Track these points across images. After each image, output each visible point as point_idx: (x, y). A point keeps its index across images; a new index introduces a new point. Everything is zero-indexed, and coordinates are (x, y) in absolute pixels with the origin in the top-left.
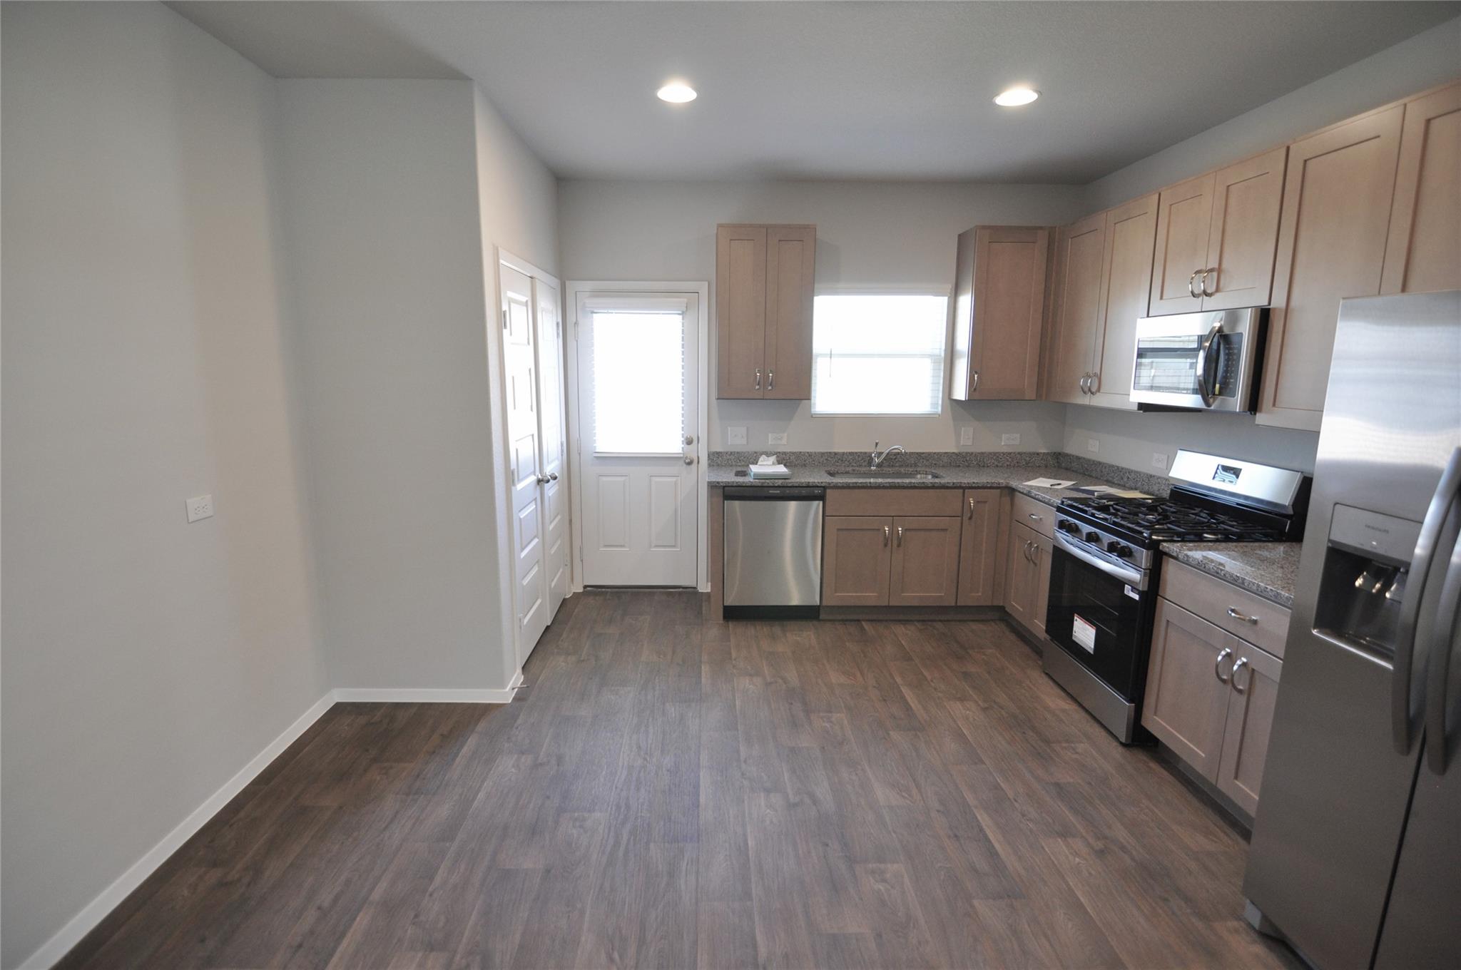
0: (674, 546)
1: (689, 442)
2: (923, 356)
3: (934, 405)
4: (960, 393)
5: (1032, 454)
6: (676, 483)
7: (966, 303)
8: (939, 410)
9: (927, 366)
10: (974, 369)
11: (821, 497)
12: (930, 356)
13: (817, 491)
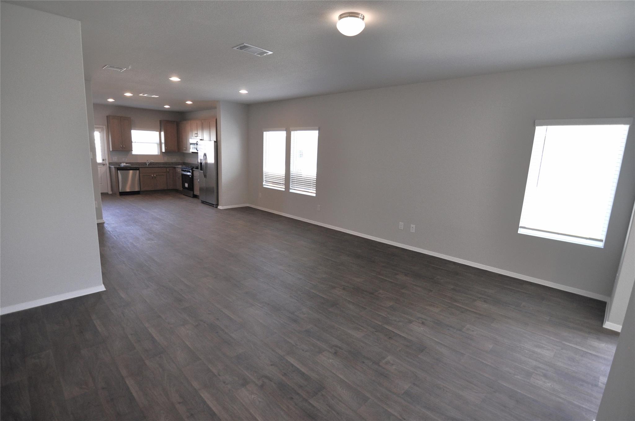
0: (102, 184)
1: (103, 160)
2: (156, 143)
3: (158, 153)
4: (164, 150)
5: (179, 163)
6: (101, 169)
7: (163, 133)
8: (160, 154)
9: (156, 145)
10: (165, 146)
11: (138, 170)
12: (157, 143)
13: (138, 168)
